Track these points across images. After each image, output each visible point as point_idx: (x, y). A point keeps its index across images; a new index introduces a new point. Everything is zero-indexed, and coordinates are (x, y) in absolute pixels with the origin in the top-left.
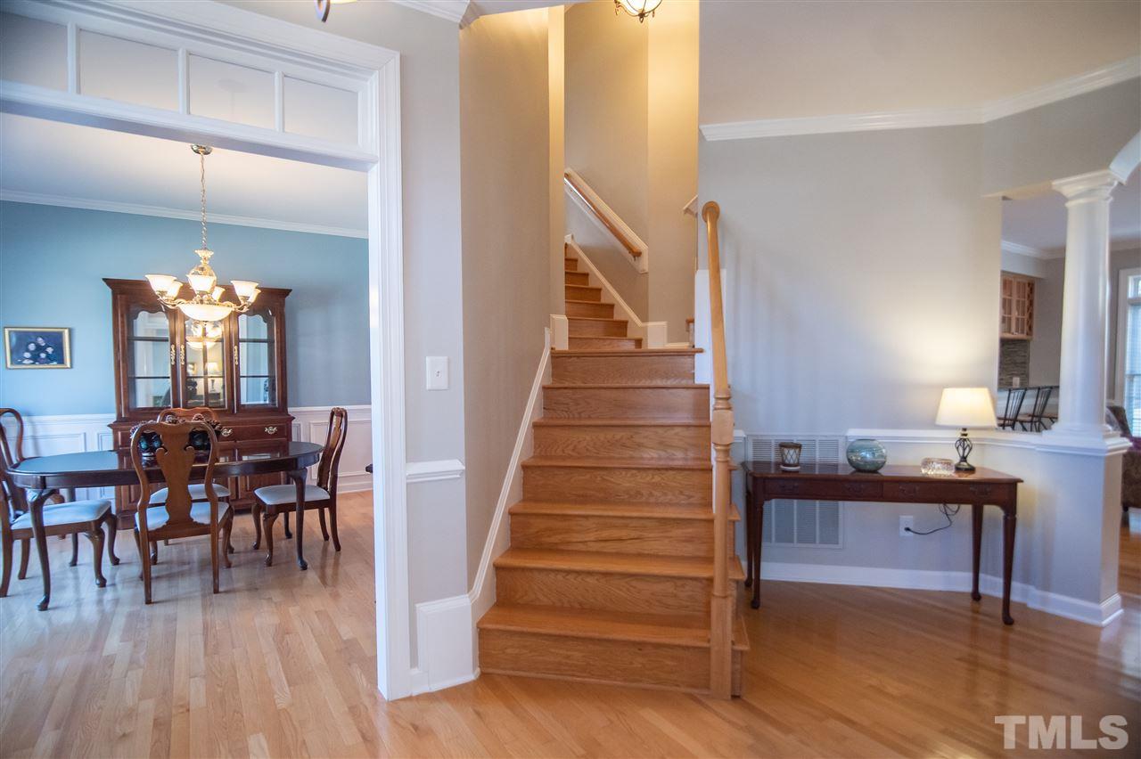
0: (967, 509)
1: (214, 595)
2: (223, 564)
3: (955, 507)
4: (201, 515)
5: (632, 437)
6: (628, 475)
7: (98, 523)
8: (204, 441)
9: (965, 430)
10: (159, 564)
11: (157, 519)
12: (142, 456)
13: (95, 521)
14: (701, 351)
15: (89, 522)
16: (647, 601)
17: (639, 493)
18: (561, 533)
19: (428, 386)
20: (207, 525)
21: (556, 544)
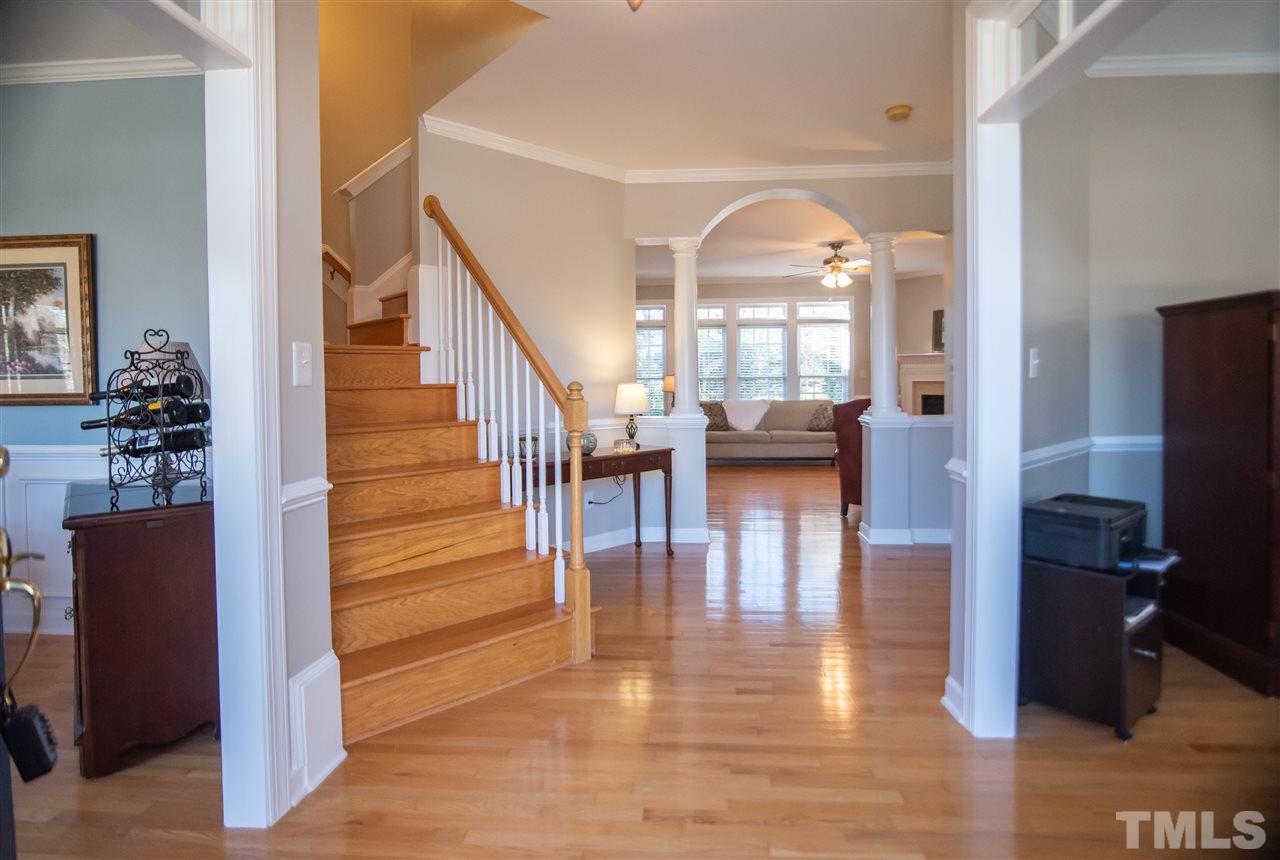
0: (630, 477)
3: (621, 477)
5: (392, 443)
6: (413, 483)
9: (632, 416)
14: (428, 349)
16: (488, 603)
17: (423, 501)
18: (363, 561)
19: (295, 384)
21: (360, 574)
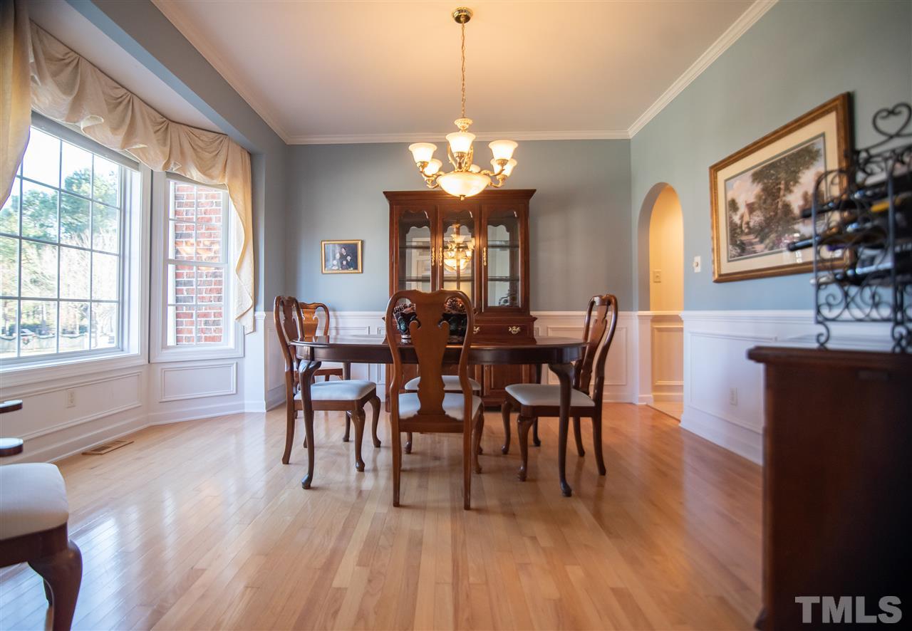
1: (465, 511)
2: (473, 467)
4: (452, 408)
7: (362, 402)
8: (457, 326)
10: (413, 453)
11: (409, 406)
12: (401, 338)
13: (357, 401)
15: (353, 401)
20: (460, 421)
